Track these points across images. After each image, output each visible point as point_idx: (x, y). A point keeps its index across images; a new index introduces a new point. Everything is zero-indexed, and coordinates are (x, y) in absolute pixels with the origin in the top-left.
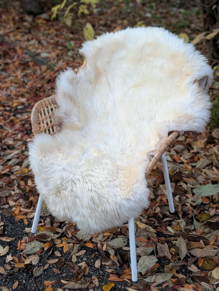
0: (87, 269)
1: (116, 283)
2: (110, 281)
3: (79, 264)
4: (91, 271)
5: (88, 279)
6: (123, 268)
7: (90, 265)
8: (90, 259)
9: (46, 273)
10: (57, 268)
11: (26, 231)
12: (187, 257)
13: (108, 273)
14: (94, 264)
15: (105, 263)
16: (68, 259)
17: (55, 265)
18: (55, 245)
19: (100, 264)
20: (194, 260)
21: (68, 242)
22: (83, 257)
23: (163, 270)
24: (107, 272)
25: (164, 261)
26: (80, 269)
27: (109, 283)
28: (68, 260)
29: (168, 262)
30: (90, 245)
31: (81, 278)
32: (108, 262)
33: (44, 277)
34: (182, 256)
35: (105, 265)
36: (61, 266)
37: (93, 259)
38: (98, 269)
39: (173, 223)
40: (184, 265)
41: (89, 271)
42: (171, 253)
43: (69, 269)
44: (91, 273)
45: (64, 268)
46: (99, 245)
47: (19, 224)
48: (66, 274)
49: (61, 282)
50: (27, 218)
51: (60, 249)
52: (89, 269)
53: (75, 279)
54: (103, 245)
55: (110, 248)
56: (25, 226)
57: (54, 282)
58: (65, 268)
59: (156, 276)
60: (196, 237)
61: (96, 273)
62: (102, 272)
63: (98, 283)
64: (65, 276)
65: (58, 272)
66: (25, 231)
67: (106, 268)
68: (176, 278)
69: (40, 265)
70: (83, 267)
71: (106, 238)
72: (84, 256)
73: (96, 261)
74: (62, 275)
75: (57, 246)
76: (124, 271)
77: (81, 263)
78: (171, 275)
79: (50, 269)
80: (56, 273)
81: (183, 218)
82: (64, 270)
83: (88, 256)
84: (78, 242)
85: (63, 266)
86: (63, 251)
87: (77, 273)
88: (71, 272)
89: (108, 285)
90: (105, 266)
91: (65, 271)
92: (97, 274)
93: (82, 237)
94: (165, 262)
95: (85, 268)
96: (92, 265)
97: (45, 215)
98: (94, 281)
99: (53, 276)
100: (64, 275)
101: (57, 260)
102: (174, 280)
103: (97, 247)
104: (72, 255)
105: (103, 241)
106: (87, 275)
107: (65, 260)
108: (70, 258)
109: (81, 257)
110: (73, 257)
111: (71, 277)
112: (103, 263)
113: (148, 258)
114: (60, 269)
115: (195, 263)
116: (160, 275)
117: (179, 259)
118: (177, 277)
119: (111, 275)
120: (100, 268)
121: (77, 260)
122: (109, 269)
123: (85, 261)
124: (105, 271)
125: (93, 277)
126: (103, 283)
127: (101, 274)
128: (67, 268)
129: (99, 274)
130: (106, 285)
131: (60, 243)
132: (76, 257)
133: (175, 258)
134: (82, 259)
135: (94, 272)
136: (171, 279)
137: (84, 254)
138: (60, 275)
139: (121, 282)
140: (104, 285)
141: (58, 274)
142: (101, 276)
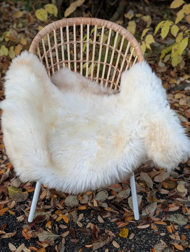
0: (97, 227)
1: (125, 227)
2: (121, 228)
3: (87, 227)
4: (100, 227)
5: (104, 235)
6: (121, 214)
7: (96, 223)
8: (91, 219)
9: (68, 247)
10: (73, 238)
11: (20, 221)
12: (154, 185)
14: (98, 221)
15: (106, 216)
17: (69, 237)
18: (55, 220)
19: (102, 219)
20: (161, 185)
21: (63, 213)
23: (148, 202)
24: (112, 222)
26: (91, 230)
27: (120, 230)
28: (76, 228)
30: (83, 208)
31: (98, 236)
34: (151, 186)
35: (107, 218)
36: (74, 235)
37: (93, 217)
40: (157, 192)
42: (143, 187)
43: (82, 234)
44: (102, 229)
46: (89, 204)
47: (7, 217)
48: (84, 239)
49: (86, 248)
50: (9, 208)
51: (61, 222)
52: (98, 226)
53: (94, 240)
54: (93, 203)
55: (102, 203)
56: (14, 217)
57: (81, 250)
58: (80, 235)
59: (147, 208)
60: (149, 168)
62: (109, 224)
63: (113, 234)
64: (85, 242)
65: (77, 240)
66: (18, 221)
67: (108, 220)
68: (159, 204)
69: (57, 243)
70: (92, 227)
71: (91, 196)
72: (85, 218)
73: (97, 218)
75: (57, 220)
76: (124, 215)
77: (88, 225)
78: (155, 204)
79: (69, 242)
80: (76, 243)
82: (79, 237)
83: (88, 217)
84: (73, 209)
85: (76, 234)
86: (64, 222)
87: (92, 235)
88: (86, 236)
89: (122, 232)
91: (81, 238)
92: (107, 228)
93: (72, 205)
95: (94, 227)
97: (24, 200)
98: (109, 234)
99: (76, 246)
101: (68, 232)
102: (160, 206)
103: (88, 206)
104: (76, 222)
105: (91, 199)
106: (101, 232)
107: (73, 229)
108: (75, 225)
109: (84, 220)
110: (77, 223)
112: (103, 217)
114: (76, 238)
115: (163, 187)
116: (150, 206)
119: (117, 223)
120: (105, 222)
121: (82, 224)
122: (111, 219)
123: (89, 222)
124: (110, 222)
125: (106, 231)
126: (117, 232)
127: (110, 226)
128: (80, 234)
129: (108, 226)
130: (120, 233)
131: (57, 217)
132: (80, 223)
133: (147, 189)
134: (85, 221)
135: (104, 227)
136: (158, 206)
137: (84, 217)
138: (80, 242)
139: (128, 225)
140: (119, 233)
141: (78, 243)
142: (111, 228)
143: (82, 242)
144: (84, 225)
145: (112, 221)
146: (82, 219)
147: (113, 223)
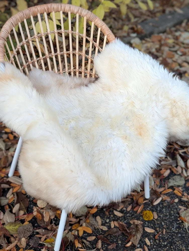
0: (121, 223)
2: (140, 212)
3: (112, 227)
4: (124, 221)
5: (133, 227)
6: (131, 200)
7: (116, 219)
8: (110, 217)
10: (109, 245)
14: (117, 216)
15: (120, 208)
17: (104, 245)
18: (78, 236)
19: (119, 212)
21: (80, 225)
26: (118, 228)
27: (141, 214)
28: (103, 233)
30: (94, 210)
31: (130, 230)
32: (120, 205)
35: (122, 209)
36: (108, 241)
37: (110, 215)
41: (123, 223)
43: (113, 236)
44: (126, 222)
45: (111, 239)
48: (119, 240)
50: (23, 249)
51: (85, 235)
52: (121, 221)
53: (128, 236)
61: (127, 219)
62: (129, 214)
63: (139, 222)
64: (121, 242)
65: (114, 245)
67: (124, 210)
70: (117, 225)
72: (104, 219)
73: (114, 213)
74: (118, 244)
75: (80, 235)
76: (134, 199)
77: (111, 225)
80: (115, 248)
82: (113, 240)
83: (106, 217)
84: (88, 216)
85: (108, 239)
86: (88, 234)
87: (123, 232)
88: (119, 236)
89: (144, 216)
91: (115, 240)
92: (129, 218)
95: (119, 224)
97: (31, 231)
98: (136, 223)
101: (100, 241)
104: (99, 228)
106: (128, 225)
107: (102, 235)
108: (101, 231)
109: (104, 222)
110: (101, 228)
111: (124, 238)
112: (118, 210)
114: (112, 242)
119: (135, 210)
120: (124, 214)
121: (106, 227)
122: (126, 209)
123: (110, 221)
125: (131, 222)
126: (141, 218)
127: (130, 216)
128: (112, 237)
129: (129, 216)
130: (144, 217)
131: (78, 232)
132: (102, 226)
134: (106, 223)
135: (126, 220)
136: (153, 177)
137: (102, 219)
138: (119, 245)
139: (145, 207)
140: (143, 218)
141: (117, 246)
142: (133, 217)
143: (119, 243)
144: (108, 226)
145: (129, 210)
146: (102, 222)
147: (131, 212)
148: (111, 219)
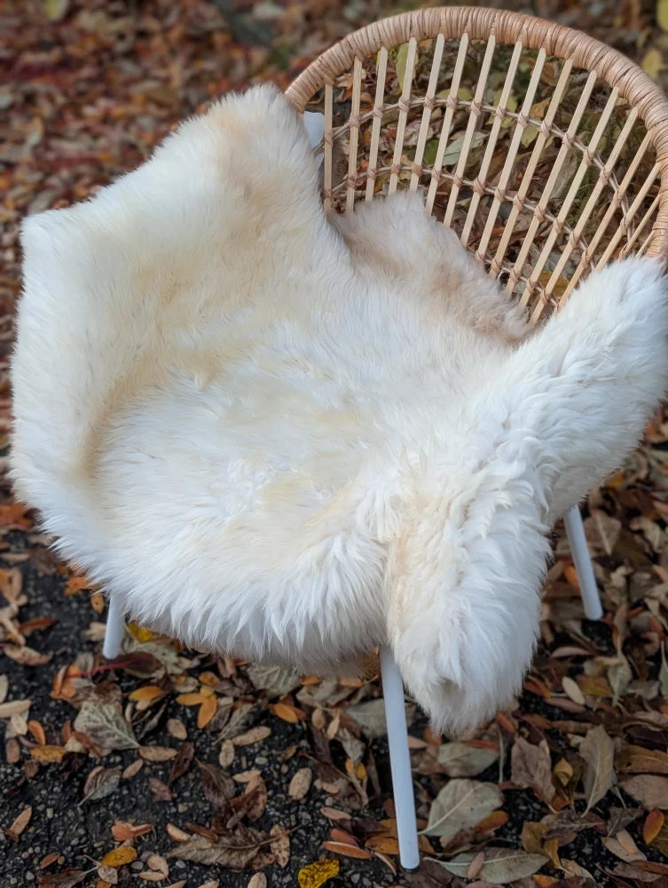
0: (262, 798)
1: (346, 861)
2: (329, 852)
3: (238, 777)
4: (273, 806)
5: (255, 836)
6: (379, 813)
7: (274, 783)
8: (278, 763)
9: (125, 792)
10: (164, 780)
11: (91, 635)
12: (610, 799)
13: (328, 822)
14: (289, 781)
15: (327, 787)
16: (205, 753)
17: (160, 767)
18: (175, 695)
19: (306, 785)
20: (631, 816)
21: (218, 690)
22: (256, 750)
23: (518, 839)
24: (324, 817)
25: (526, 803)
26: (237, 794)
27: (322, 858)
28: (206, 757)
29: (539, 811)
30: (288, 714)
31: (235, 828)
32: (336, 782)
33: (118, 806)
34: (594, 796)
35: (324, 792)
36: (177, 775)
37: (287, 762)
38: (298, 802)
39: (588, 667)
40: (592, 829)
41: (264, 806)
42: (556, 781)
43: (201, 788)
44: (271, 813)
45: (187, 784)
46: (317, 716)
47: (75, 605)
48: (191, 804)
49: (167, 832)
51: (188, 711)
52: (269, 798)
53: (213, 828)
54: (329, 719)
55: (348, 736)
56: (92, 616)
57: (145, 829)
58: (192, 785)
59: (486, 858)
60: (654, 732)
61: (288, 816)
62: (309, 817)
63: (285, 854)
64: (184, 813)
65: (167, 794)
66: (88, 633)
67: (323, 802)
68: (553, 875)
69: (112, 760)
70: (249, 789)
71: (343, 695)
72: (262, 749)
73: (296, 771)
74: (176, 805)
75: (180, 700)
76: (383, 822)
77: (246, 773)
78: (538, 862)
79: (142, 782)
80: (157, 799)
81: (625, 652)
82: (185, 789)
83: (274, 752)
84: (250, 697)
85: (185, 774)
86: (195, 719)
87: (223, 810)
88: (206, 801)
89: (318, 866)
90: (323, 797)
91: (187, 794)
92: (290, 821)
93: (267, 681)
94: (528, 810)
95: (255, 795)
96: (282, 784)
98: (274, 845)
99: (147, 808)
100: (182, 808)
101: (170, 753)
102: (544, 880)
103: (309, 720)
104: (223, 740)
105: (333, 704)
106: (258, 821)
107: (195, 754)
108: (213, 749)
109: (252, 751)
110: (224, 747)
111: (202, 820)
112: (318, 784)
113: (469, 790)
114: (174, 786)
115: (635, 829)
116: (503, 855)
117: (581, 806)
118: (561, 874)
119: (335, 832)
120: (303, 802)
121: (234, 760)
122: (333, 807)
123: (260, 767)
124: (320, 813)
125: (275, 830)
126: (305, 857)
127: (304, 823)
128: (196, 784)
129: (298, 821)
130: (311, 867)
131: (193, 692)
132: (232, 749)
133: (567, 798)
134: (251, 758)
135: (282, 813)
136: (537, 877)
137: (261, 742)
138: (170, 807)
139: (362, 863)
140: (306, 864)
141: (163, 803)
142: (302, 831)
143: (177, 809)
144: (239, 765)
145: (326, 814)
146: (251, 746)
147: (322, 822)
148: (272, 768)
